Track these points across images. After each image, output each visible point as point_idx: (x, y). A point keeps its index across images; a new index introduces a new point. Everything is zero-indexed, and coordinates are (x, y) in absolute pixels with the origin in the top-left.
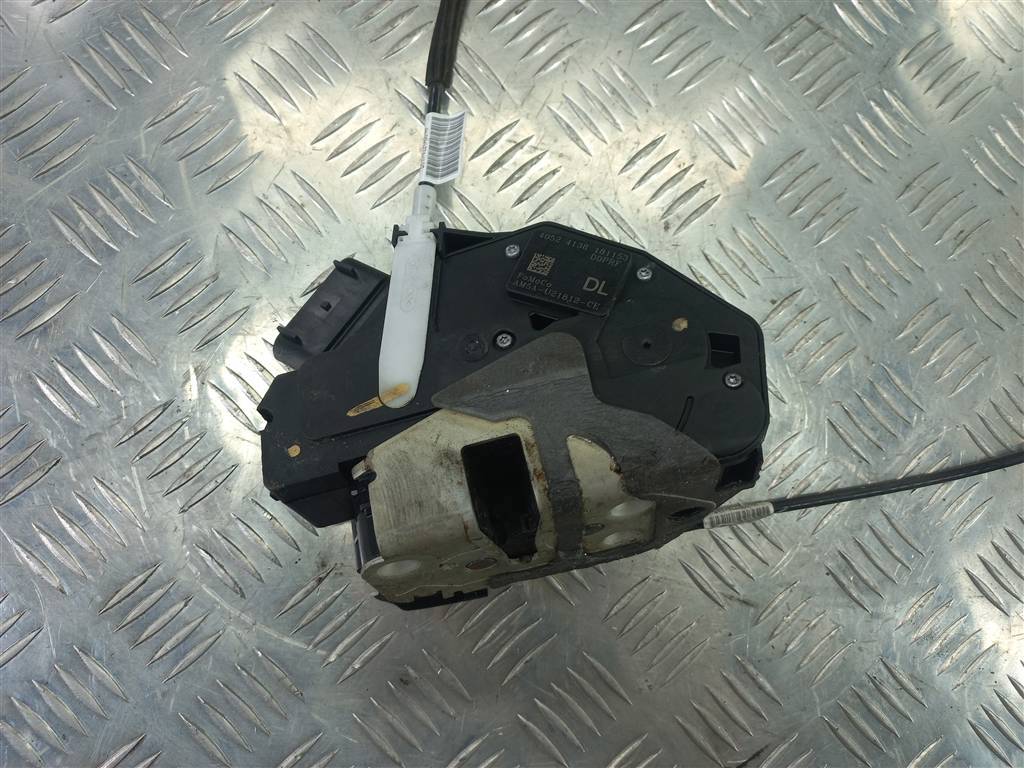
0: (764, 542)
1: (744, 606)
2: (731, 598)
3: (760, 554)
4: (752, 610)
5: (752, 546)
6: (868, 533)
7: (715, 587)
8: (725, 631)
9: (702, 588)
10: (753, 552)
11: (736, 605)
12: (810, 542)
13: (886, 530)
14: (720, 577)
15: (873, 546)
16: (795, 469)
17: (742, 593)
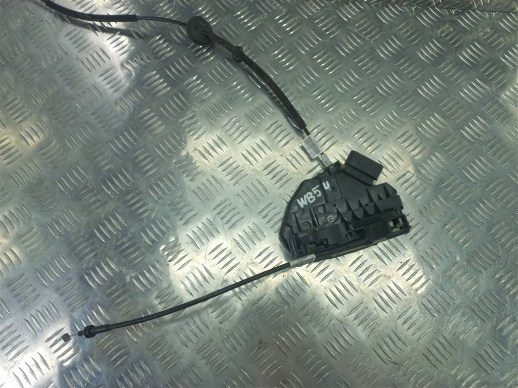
0: (401, 343)
1: (395, 365)
2: (390, 361)
3: (399, 347)
4: (397, 366)
5: (397, 344)
6: (437, 342)
7: (384, 357)
8: (389, 372)
9: (380, 358)
10: (397, 346)
11: (392, 364)
12: (417, 343)
13: (443, 341)
14: (386, 354)
15: (439, 346)
16: (410, 319)
17: (394, 360)
